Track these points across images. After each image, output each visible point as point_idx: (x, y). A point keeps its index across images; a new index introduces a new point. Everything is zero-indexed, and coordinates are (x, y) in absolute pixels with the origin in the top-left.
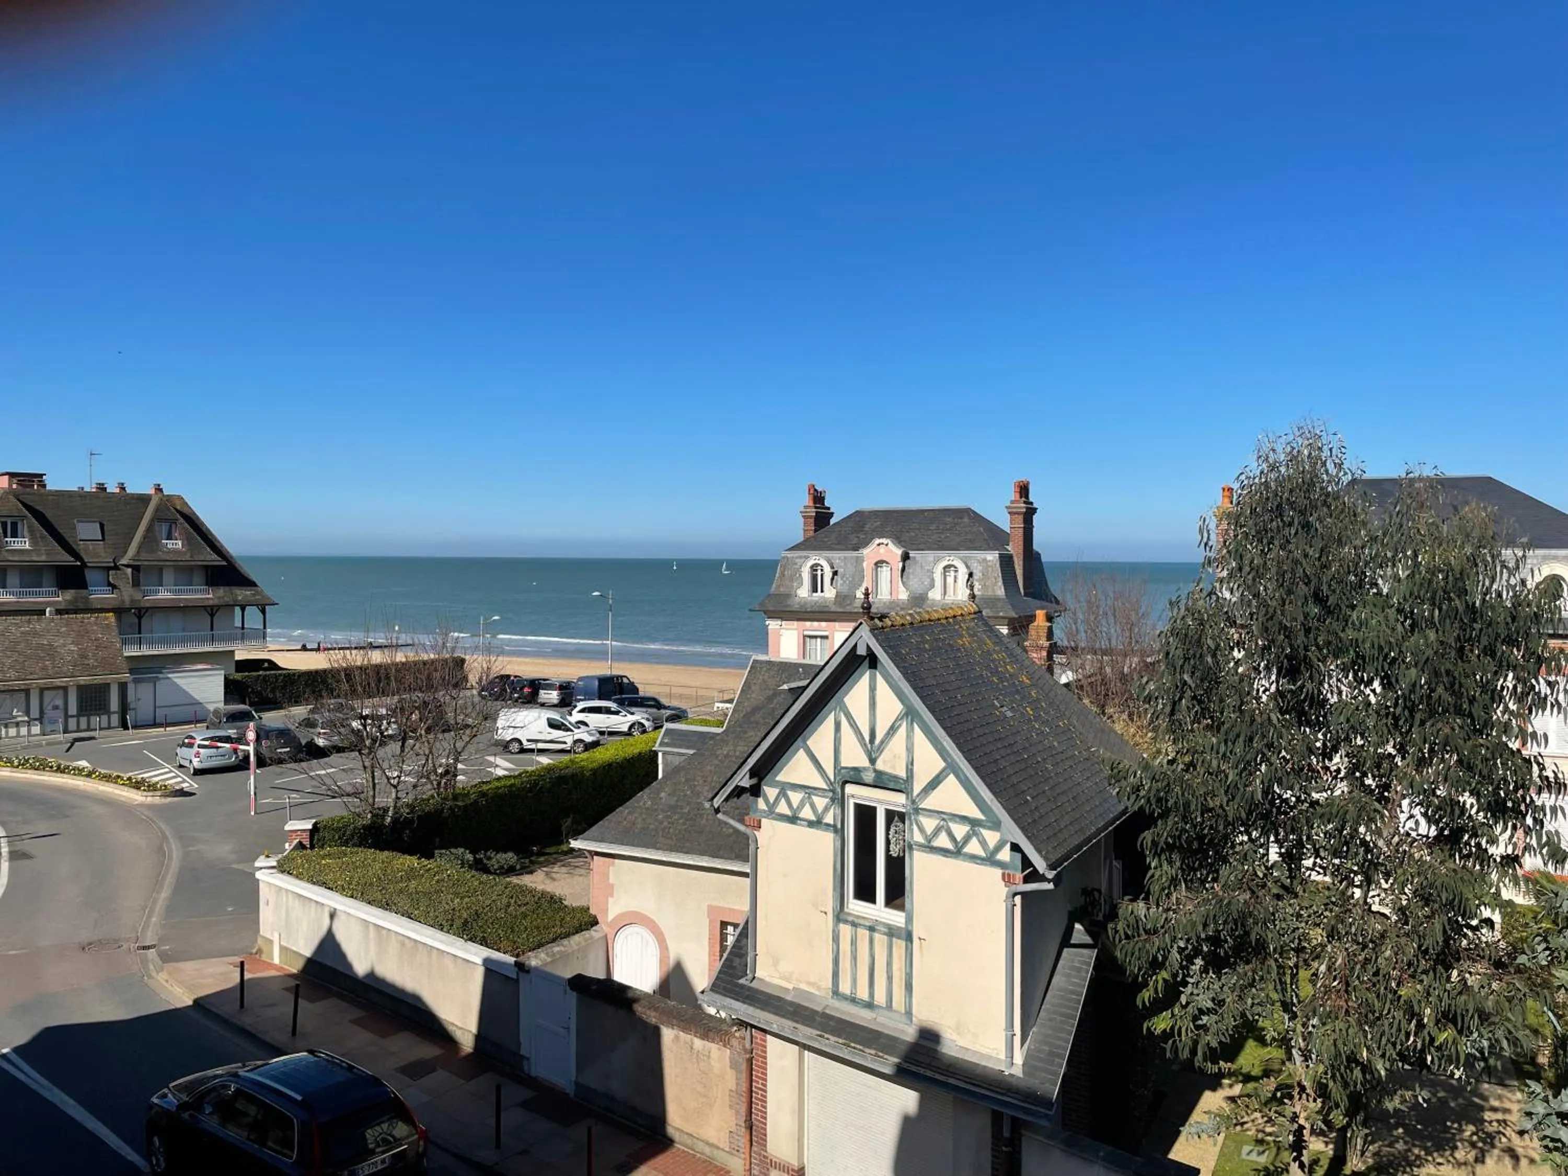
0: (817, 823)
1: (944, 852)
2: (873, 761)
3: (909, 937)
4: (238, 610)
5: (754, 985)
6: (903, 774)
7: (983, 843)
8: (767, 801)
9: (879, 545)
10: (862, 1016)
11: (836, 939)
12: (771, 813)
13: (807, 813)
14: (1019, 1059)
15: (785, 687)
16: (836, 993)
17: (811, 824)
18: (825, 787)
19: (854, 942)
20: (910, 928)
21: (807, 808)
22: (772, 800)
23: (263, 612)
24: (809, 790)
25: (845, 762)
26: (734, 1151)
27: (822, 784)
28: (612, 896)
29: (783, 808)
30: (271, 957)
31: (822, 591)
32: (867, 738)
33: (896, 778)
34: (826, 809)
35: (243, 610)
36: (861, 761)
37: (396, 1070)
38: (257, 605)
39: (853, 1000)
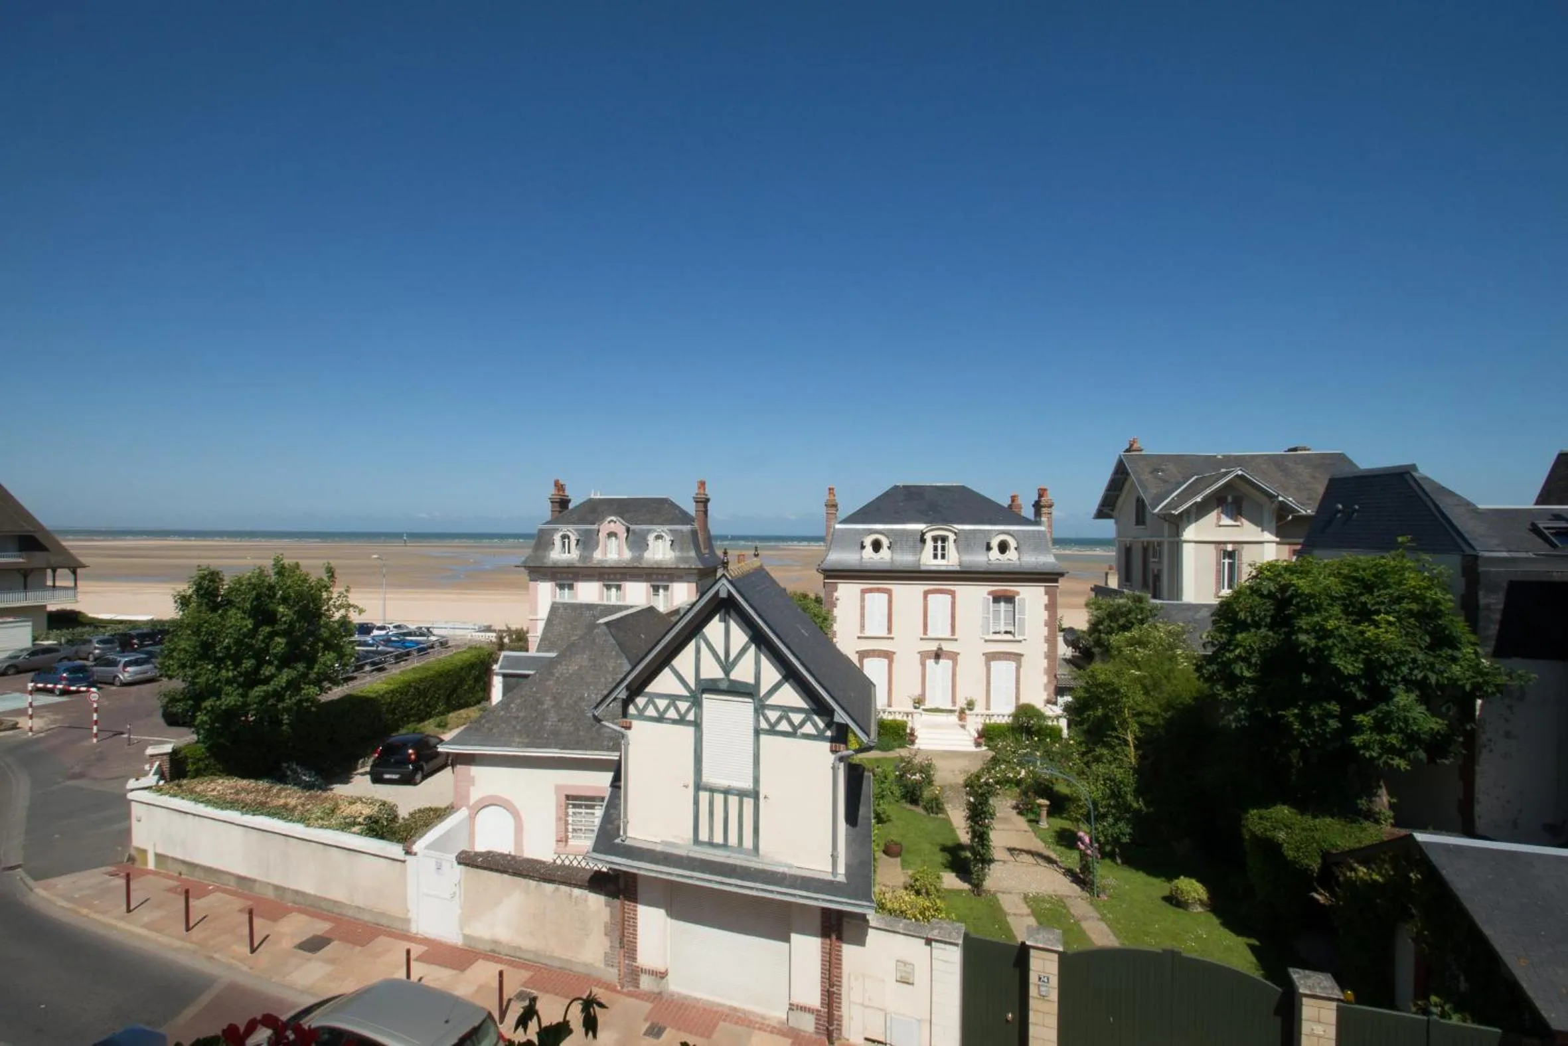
0: (681, 721)
1: (784, 734)
2: (727, 673)
3: (755, 795)
4: (49, 572)
5: (628, 842)
6: (752, 681)
7: (791, 723)
8: (636, 707)
9: (609, 522)
10: (718, 856)
11: (696, 802)
12: (641, 716)
13: (672, 714)
14: (841, 869)
15: (602, 621)
16: (696, 841)
17: (674, 722)
18: (688, 694)
19: (711, 804)
20: (757, 789)
21: (672, 710)
22: (641, 707)
23: (74, 573)
24: (673, 699)
25: (704, 675)
26: (608, 963)
27: (686, 693)
28: (473, 785)
29: (651, 712)
30: (146, 863)
31: (569, 552)
32: (722, 658)
33: (746, 684)
34: (688, 710)
35: (54, 571)
36: (718, 673)
37: (295, 947)
38: (69, 568)
39: (711, 844)
